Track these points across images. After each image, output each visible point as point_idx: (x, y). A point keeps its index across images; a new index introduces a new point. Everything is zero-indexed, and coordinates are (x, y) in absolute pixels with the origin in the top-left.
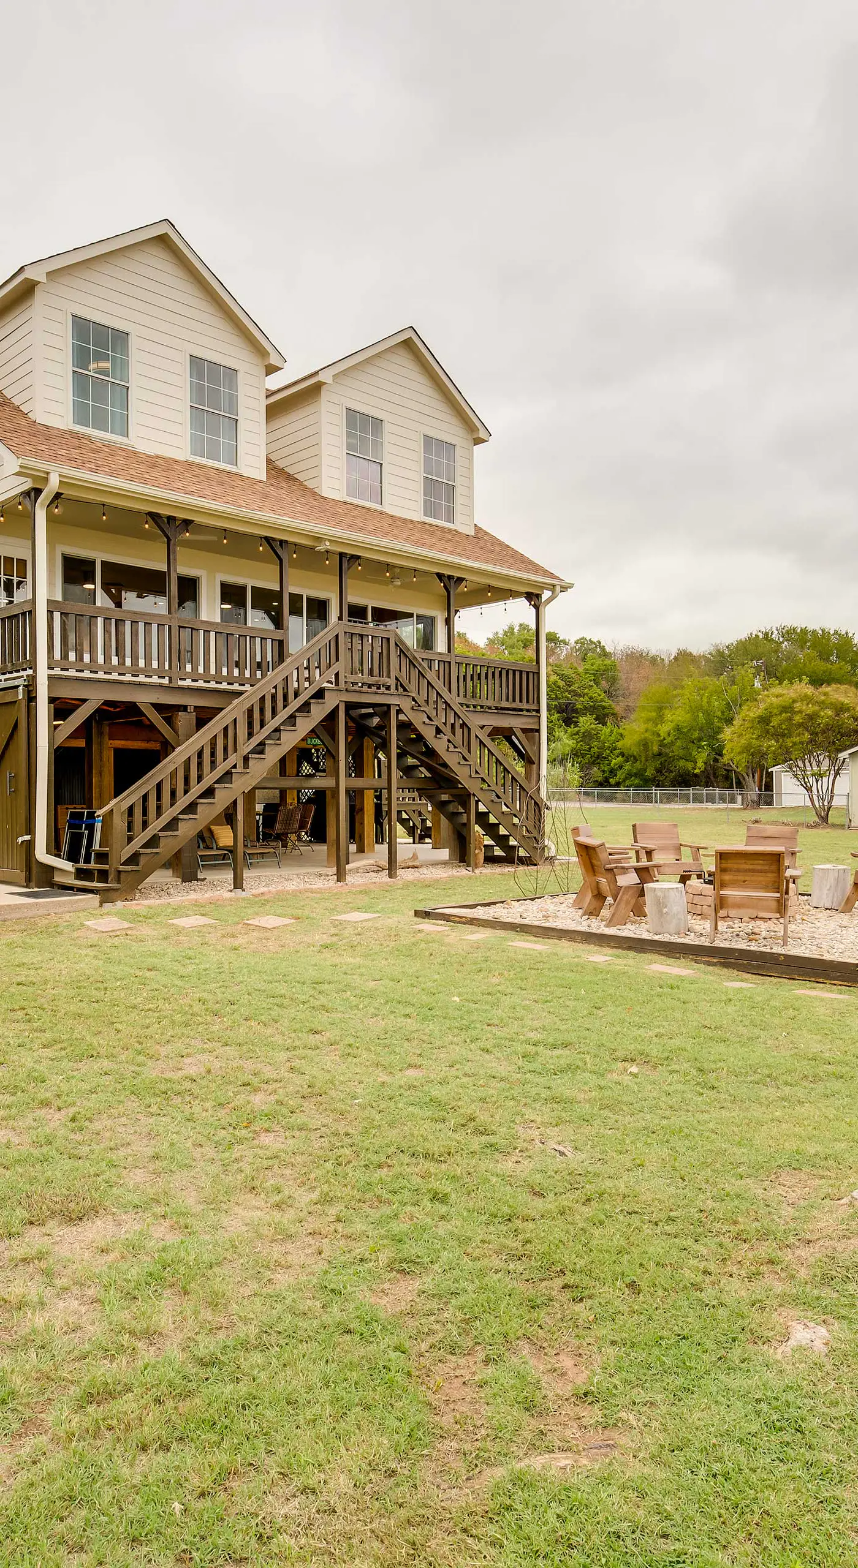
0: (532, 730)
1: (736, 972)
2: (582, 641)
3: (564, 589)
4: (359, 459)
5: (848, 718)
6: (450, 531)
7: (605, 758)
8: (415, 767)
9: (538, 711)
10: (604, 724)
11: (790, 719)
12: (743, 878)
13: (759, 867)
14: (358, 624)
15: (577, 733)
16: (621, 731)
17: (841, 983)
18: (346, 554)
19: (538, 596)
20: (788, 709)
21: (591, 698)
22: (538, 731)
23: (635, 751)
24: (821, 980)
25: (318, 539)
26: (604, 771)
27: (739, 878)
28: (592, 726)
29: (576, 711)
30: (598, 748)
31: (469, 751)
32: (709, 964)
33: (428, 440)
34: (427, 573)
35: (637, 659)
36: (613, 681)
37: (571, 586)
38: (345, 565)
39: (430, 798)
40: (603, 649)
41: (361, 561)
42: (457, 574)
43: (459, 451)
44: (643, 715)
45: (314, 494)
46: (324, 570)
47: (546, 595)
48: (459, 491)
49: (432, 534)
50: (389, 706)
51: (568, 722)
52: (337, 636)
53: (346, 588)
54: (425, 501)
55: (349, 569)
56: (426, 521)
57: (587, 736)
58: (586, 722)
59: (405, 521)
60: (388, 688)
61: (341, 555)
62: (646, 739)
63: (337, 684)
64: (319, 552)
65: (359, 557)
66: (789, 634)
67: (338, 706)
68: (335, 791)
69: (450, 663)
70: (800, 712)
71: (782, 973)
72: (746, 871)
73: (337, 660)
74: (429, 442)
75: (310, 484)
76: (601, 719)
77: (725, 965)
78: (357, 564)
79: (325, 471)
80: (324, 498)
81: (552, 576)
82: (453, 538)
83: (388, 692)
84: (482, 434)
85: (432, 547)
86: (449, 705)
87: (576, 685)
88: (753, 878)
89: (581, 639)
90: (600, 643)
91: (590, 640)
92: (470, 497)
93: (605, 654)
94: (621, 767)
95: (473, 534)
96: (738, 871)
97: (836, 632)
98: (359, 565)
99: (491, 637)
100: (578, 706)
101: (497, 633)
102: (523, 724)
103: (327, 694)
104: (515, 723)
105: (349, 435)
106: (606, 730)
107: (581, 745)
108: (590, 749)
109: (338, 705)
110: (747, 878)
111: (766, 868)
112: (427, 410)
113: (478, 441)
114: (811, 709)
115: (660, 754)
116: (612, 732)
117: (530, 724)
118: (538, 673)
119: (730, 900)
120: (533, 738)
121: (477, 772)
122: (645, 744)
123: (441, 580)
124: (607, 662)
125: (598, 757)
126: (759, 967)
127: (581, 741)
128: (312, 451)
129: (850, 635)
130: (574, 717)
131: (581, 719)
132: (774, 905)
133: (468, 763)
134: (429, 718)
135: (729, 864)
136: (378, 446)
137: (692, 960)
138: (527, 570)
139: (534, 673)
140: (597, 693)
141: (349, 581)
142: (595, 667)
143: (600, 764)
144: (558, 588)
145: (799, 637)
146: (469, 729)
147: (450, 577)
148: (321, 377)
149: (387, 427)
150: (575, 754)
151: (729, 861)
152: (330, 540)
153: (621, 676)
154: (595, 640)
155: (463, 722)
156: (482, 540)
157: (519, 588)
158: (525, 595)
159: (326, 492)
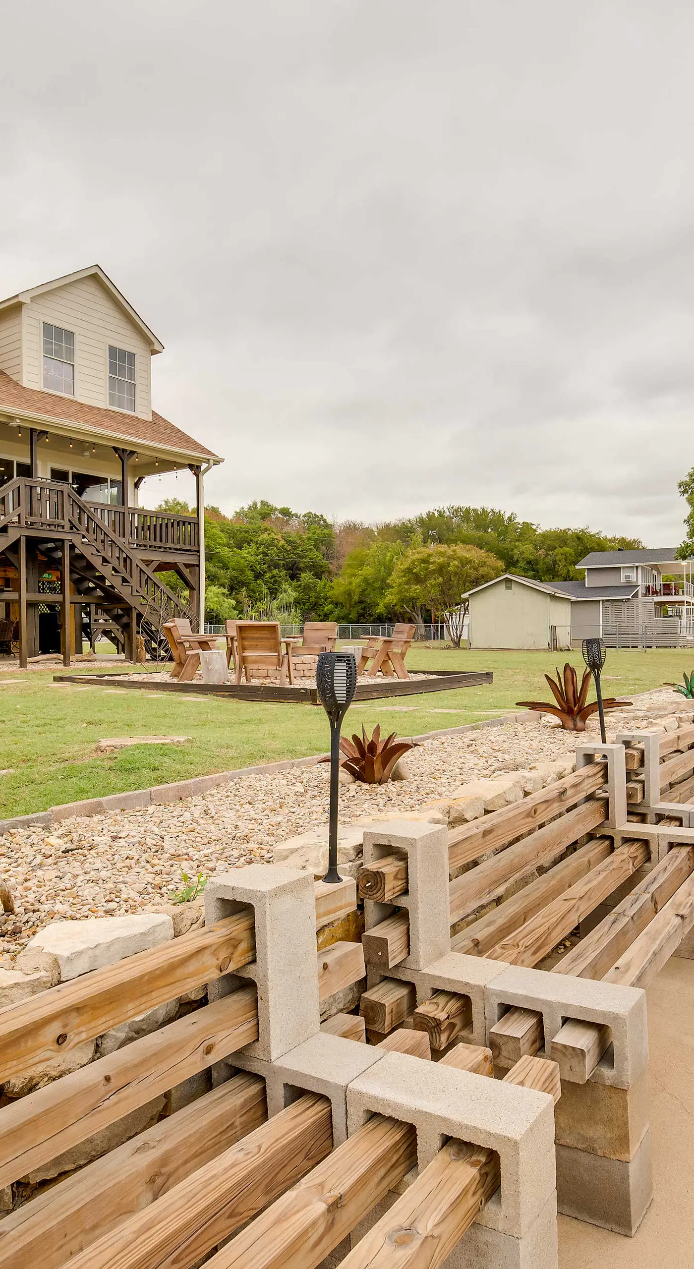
0: (193, 565)
1: (237, 700)
2: (308, 515)
3: (217, 462)
4: (55, 361)
5: (470, 568)
6: (130, 417)
7: (321, 605)
8: (94, 589)
9: (198, 551)
10: (320, 579)
11: (427, 569)
12: (256, 644)
13: (265, 636)
14: (56, 483)
15: (300, 586)
16: (332, 584)
17: (293, 701)
18: (36, 429)
19: (198, 467)
20: (425, 561)
21: (311, 559)
22: (198, 566)
23: (341, 599)
24: (282, 701)
25: (12, 418)
26: (319, 615)
27: (253, 643)
28: (310, 580)
29: (300, 569)
30: (315, 598)
31: (131, 577)
32: (223, 696)
33: (113, 351)
34: (108, 446)
35: (351, 529)
36: (329, 545)
37: (223, 460)
38: (35, 437)
39: (107, 611)
40: (325, 521)
41: (48, 435)
42: (129, 448)
43: (138, 360)
44: (348, 571)
45: (17, 384)
46: (19, 441)
47: (204, 466)
48: (138, 388)
49: (112, 418)
50: (63, 541)
51: (293, 577)
52: (19, 488)
53: (36, 454)
54: (110, 394)
55: (38, 440)
56: (110, 409)
57: (307, 588)
58: (306, 577)
59: (91, 408)
60: (63, 527)
61: (32, 430)
62: (350, 590)
63: (19, 522)
64: (12, 427)
65: (46, 432)
66: (456, 511)
67: (18, 541)
68: (19, 601)
69: (124, 513)
70: (434, 562)
71: (262, 699)
72: (258, 638)
73: (19, 505)
74: (114, 352)
75: (14, 378)
76: (318, 576)
77: (233, 696)
78: (45, 436)
79: (25, 368)
80: (24, 388)
81: (209, 453)
82: (133, 423)
83: (63, 530)
84: (157, 347)
85: (107, 428)
86: (114, 542)
87: (300, 549)
88: (262, 643)
89: (308, 513)
90: (322, 516)
91: (315, 514)
92: (149, 392)
93: (327, 526)
94: (332, 612)
95: (151, 420)
96: (253, 638)
97: (492, 511)
98: (47, 438)
99: (238, 511)
100: (302, 565)
101: (243, 508)
102: (187, 560)
103: (10, 530)
104: (180, 559)
105: (46, 342)
106: (321, 583)
107: (302, 596)
108: (309, 598)
109: (20, 538)
110: (258, 643)
111: (269, 636)
113: (154, 352)
114: (440, 560)
115: (361, 602)
116: (325, 585)
117: (193, 560)
118: (198, 524)
119: (249, 659)
120: (195, 570)
121: (137, 591)
122: (349, 594)
123: (116, 452)
124: (326, 531)
125: (315, 605)
126: (251, 696)
127: (303, 592)
128: (15, 354)
129: (502, 512)
130: (298, 574)
131: (303, 575)
132: (276, 661)
133: (130, 584)
134: (97, 551)
135: (247, 634)
136: (71, 353)
137: (214, 695)
138: (195, 450)
139: (195, 523)
140: (316, 555)
141: (38, 448)
142: (316, 536)
143: (316, 609)
144: (212, 462)
145: (466, 515)
146: (131, 560)
147: (124, 450)
148: (21, 299)
149: (77, 338)
150: (297, 602)
151: (247, 632)
152: (19, 419)
153: (336, 542)
154: (319, 514)
155: (127, 555)
156: (158, 424)
157: (187, 462)
158: (191, 467)
159: (26, 383)
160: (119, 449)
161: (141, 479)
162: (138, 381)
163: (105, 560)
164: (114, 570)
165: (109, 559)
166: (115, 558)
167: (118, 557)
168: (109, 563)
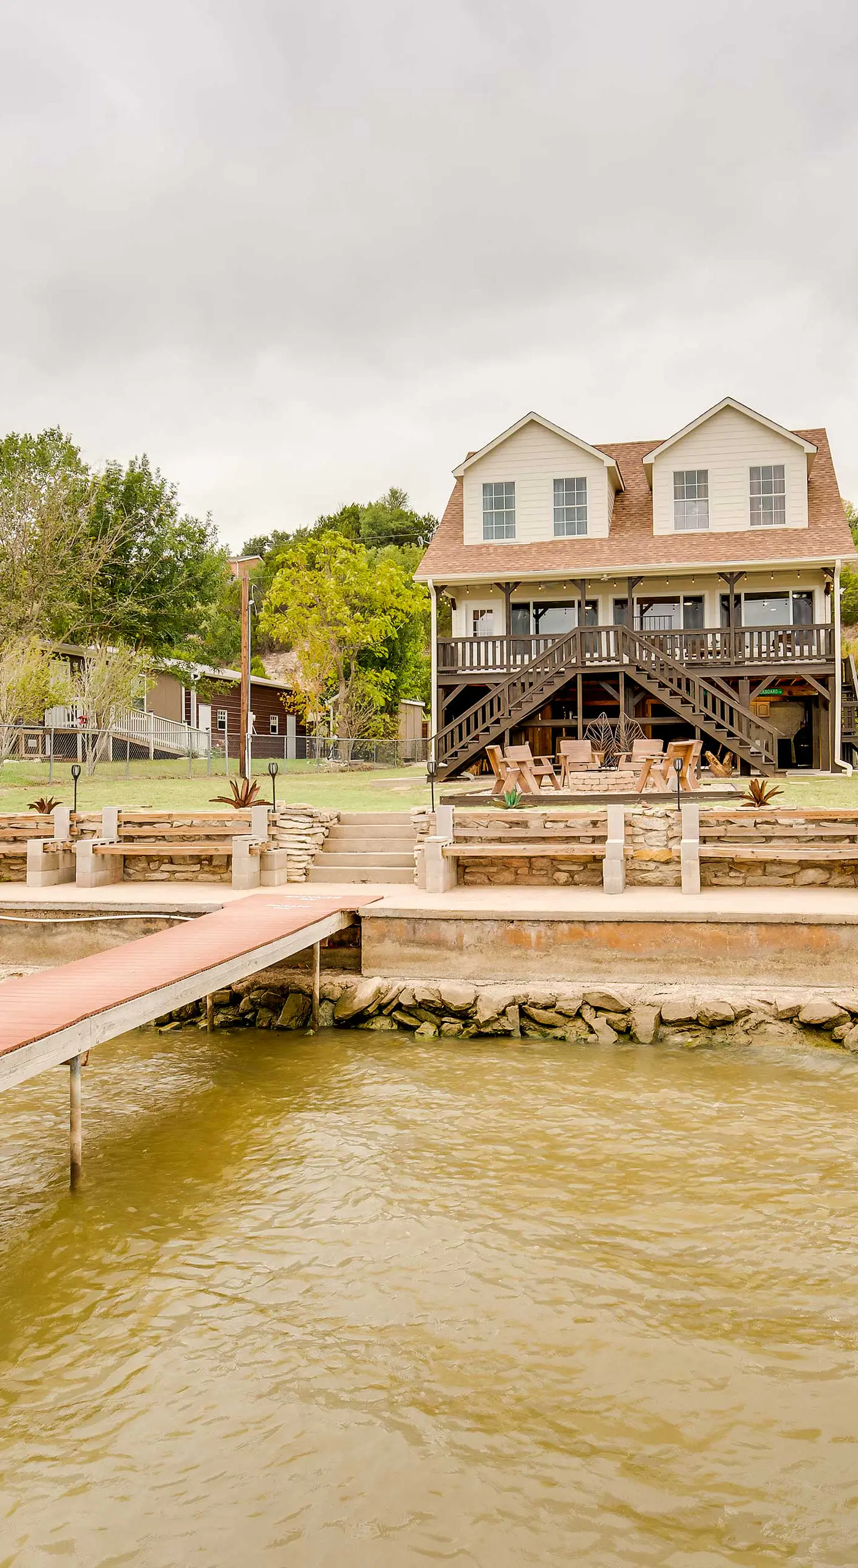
0: (827, 676)
4: (687, 503)
9: (834, 660)
19: (834, 570)
22: (834, 675)
31: (694, 697)
33: (755, 470)
42: (736, 570)
43: (788, 469)
48: (789, 498)
50: (618, 673)
52: (575, 635)
54: (752, 514)
60: (617, 661)
63: (576, 663)
67: (575, 678)
79: (656, 519)
83: (616, 664)
86: (671, 666)
102: (815, 670)
104: (806, 671)
105: (676, 489)
109: (576, 675)
117: (826, 670)
118: (834, 630)
120: (829, 681)
123: (722, 577)
133: (691, 705)
134: (651, 677)
136: (705, 489)
139: (830, 631)
146: (693, 682)
147: (731, 573)
149: (711, 473)
158: (826, 570)
159: (656, 532)
160: (724, 573)
162: (789, 491)
163: (662, 685)
164: (673, 693)
165: (668, 683)
166: (675, 681)
167: (679, 680)
168: (668, 687)
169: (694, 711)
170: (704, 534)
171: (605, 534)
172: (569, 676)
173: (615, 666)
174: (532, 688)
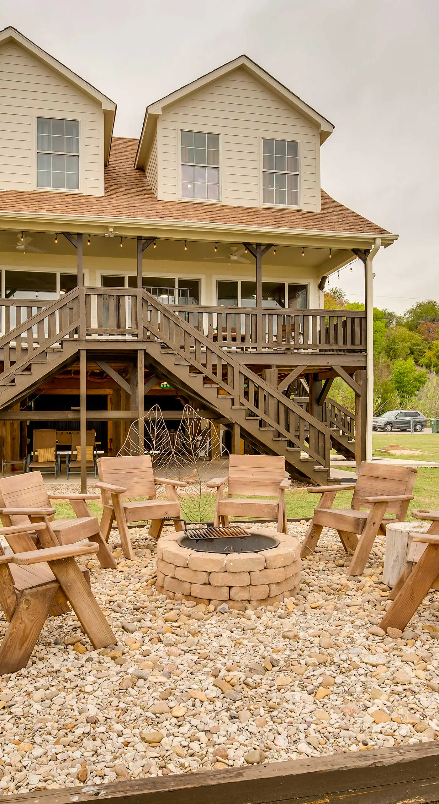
0: (360, 368)
3: (389, 240)
4: (196, 168)
9: (365, 351)
18: (141, 237)
19: (366, 251)
22: (365, 368)
25: (104, 227)
31: (233, 387)
33: (268, 142)
37: (396, 237)
38: (140, 246)
41: (156, 241)
42: (266, 241)
43: (302, 147)
47: (373, 248)
48: (303, 177)
50: (136, 351)
53: (141, 265)
54: (265, 191)
55: (144, 249)
56: (264, 206)
61: (138, 238)
65: (154, 238)
74: (269, 145)
75: (156, 193)
79: (160, 181)
80: (158, 201)
83: (135, 340)
84: (325, 127)
95: (319, 211)
98: (155, 244)
105: (184, 150)
109: (80, 353)
112: (273, 120)
113: (324, 136)
117: (359, 362)
118: (366, 318)
120: (362, 373)
121: (241, 404)
123: (247, 248)
128: (156, 169)
136: (215, 156)
138: (361, 230)
146: (233, 368)
147: (258, 245)
148: (152, 111)
152: (113, 227)
155: (227, 363)
157: (350, 247)
158: (356, 252)
159: (161, 195)
160: (249, 244)
161: (324, 279)
162: (302, 170)
163: (193, 370)
164: (206, 380)
165: (201, 368)
166: (209, 367)
167: (214, 367)
168: (201, 373)
169: (233, 405)
170: (215, 205)
171: (101, 192)
172: (69, 352)
173: (133, 341)
174: (15, 367)
